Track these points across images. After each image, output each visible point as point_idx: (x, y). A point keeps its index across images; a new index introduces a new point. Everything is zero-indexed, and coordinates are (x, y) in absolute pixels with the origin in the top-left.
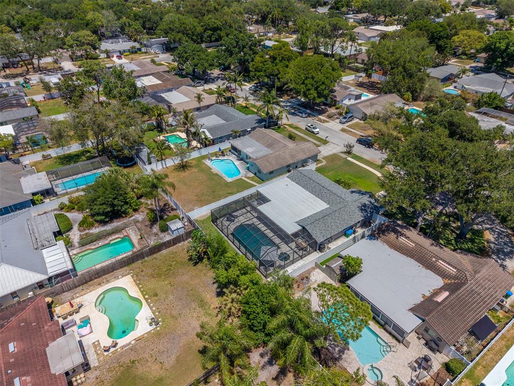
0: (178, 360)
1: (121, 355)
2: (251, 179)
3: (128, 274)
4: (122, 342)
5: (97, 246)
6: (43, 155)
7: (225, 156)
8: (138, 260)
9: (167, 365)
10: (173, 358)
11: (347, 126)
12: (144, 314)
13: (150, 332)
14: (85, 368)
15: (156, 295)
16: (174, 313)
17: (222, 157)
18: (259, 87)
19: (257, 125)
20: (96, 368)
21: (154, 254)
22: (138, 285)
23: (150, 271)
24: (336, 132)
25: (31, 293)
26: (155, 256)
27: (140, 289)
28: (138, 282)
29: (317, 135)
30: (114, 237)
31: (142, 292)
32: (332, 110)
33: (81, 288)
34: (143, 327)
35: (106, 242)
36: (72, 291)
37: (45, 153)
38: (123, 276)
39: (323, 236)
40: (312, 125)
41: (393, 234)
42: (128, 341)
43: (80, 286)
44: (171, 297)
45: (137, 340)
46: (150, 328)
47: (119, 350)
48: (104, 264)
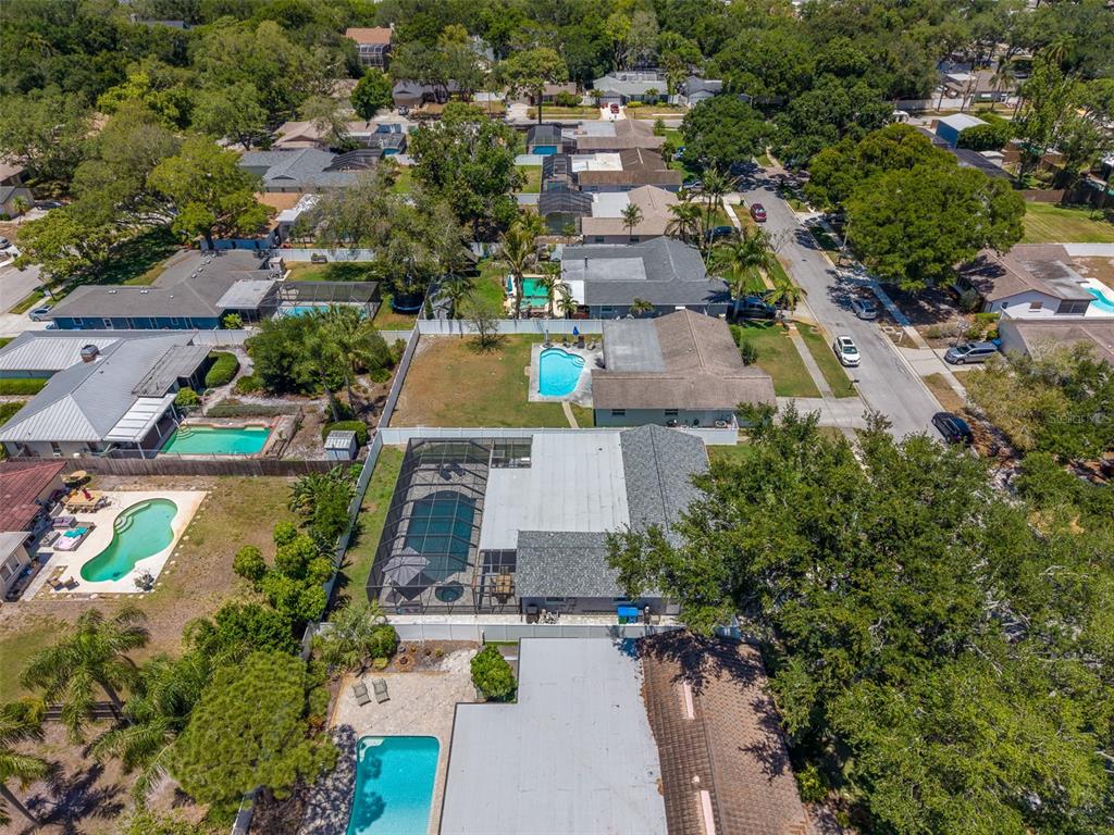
1: (63, 605)
2: (577, 411)
4: (85, 587)
5: (224, 426)
6: (315, 255)
7: (583, 347)
8: (240, 474)
11: (954, 373)
13: (126, 595)
14: (12, 595)
15: (200, 543)
16: (188, 585)
17: (575, 348)
18: (833, 222)
19: (706, 303)
20: (22, 604)
21: (272, 475)
22: (197, 513)
23: (237, 501)
24: (909, 377)
25: (76, 455)
26: (271, 479)
28: (203, 509)
29: (846, 370)
30: (257, 422)
31: (189, 527)
32: (959, 322)
33: (136, 478)
35: (240, 425)
36: (123, 478)
37: (319, 253)
38: (197, 489)
39: (538, 589)
40: (847, 342)
41: (679, 664)
43: (136, 475)
45: (101, 596)
47: (69, 596)
48: (199, 458)
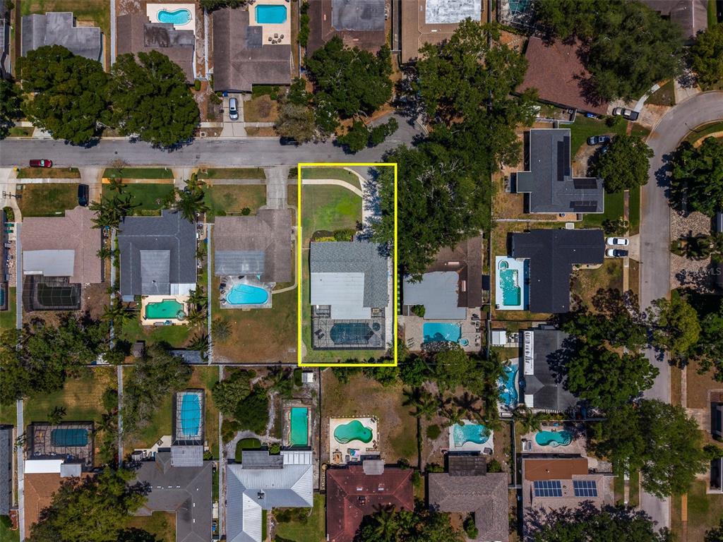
0: (400, 417)
1: (382, 440)
2: (279, 287)
3: (329, 419)
4: (375, 438)
9: (400, 423)
10: (399, 419)
12: (366, 422)
15: (356, 411)
16: (374, 407)
20: (381, 453)
22: (341, 417)
23: (334, 407)
27: (345, 417)
28: (339, 417)
31: (348, 417)
34: (373, 426)
38: (329, 423)
42: (376, 435)
44: (362, 404)
45: (378, 431)
46: (376, 423)
47: (378, 441)
